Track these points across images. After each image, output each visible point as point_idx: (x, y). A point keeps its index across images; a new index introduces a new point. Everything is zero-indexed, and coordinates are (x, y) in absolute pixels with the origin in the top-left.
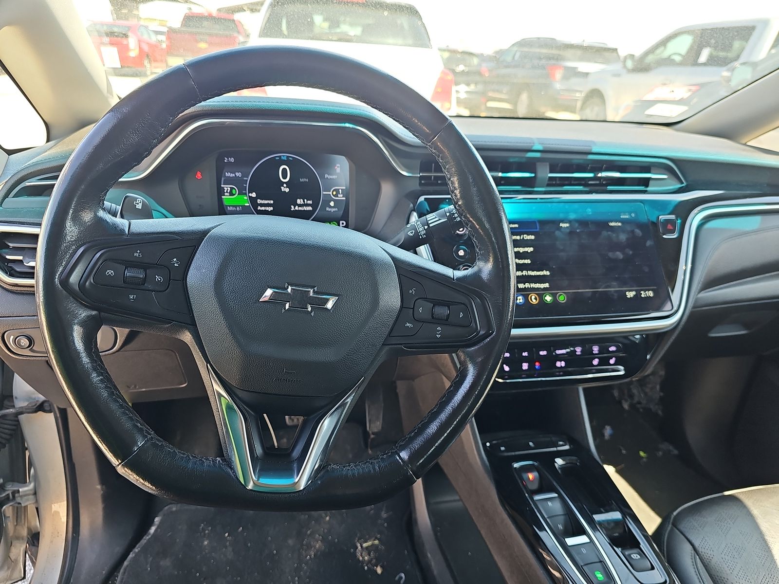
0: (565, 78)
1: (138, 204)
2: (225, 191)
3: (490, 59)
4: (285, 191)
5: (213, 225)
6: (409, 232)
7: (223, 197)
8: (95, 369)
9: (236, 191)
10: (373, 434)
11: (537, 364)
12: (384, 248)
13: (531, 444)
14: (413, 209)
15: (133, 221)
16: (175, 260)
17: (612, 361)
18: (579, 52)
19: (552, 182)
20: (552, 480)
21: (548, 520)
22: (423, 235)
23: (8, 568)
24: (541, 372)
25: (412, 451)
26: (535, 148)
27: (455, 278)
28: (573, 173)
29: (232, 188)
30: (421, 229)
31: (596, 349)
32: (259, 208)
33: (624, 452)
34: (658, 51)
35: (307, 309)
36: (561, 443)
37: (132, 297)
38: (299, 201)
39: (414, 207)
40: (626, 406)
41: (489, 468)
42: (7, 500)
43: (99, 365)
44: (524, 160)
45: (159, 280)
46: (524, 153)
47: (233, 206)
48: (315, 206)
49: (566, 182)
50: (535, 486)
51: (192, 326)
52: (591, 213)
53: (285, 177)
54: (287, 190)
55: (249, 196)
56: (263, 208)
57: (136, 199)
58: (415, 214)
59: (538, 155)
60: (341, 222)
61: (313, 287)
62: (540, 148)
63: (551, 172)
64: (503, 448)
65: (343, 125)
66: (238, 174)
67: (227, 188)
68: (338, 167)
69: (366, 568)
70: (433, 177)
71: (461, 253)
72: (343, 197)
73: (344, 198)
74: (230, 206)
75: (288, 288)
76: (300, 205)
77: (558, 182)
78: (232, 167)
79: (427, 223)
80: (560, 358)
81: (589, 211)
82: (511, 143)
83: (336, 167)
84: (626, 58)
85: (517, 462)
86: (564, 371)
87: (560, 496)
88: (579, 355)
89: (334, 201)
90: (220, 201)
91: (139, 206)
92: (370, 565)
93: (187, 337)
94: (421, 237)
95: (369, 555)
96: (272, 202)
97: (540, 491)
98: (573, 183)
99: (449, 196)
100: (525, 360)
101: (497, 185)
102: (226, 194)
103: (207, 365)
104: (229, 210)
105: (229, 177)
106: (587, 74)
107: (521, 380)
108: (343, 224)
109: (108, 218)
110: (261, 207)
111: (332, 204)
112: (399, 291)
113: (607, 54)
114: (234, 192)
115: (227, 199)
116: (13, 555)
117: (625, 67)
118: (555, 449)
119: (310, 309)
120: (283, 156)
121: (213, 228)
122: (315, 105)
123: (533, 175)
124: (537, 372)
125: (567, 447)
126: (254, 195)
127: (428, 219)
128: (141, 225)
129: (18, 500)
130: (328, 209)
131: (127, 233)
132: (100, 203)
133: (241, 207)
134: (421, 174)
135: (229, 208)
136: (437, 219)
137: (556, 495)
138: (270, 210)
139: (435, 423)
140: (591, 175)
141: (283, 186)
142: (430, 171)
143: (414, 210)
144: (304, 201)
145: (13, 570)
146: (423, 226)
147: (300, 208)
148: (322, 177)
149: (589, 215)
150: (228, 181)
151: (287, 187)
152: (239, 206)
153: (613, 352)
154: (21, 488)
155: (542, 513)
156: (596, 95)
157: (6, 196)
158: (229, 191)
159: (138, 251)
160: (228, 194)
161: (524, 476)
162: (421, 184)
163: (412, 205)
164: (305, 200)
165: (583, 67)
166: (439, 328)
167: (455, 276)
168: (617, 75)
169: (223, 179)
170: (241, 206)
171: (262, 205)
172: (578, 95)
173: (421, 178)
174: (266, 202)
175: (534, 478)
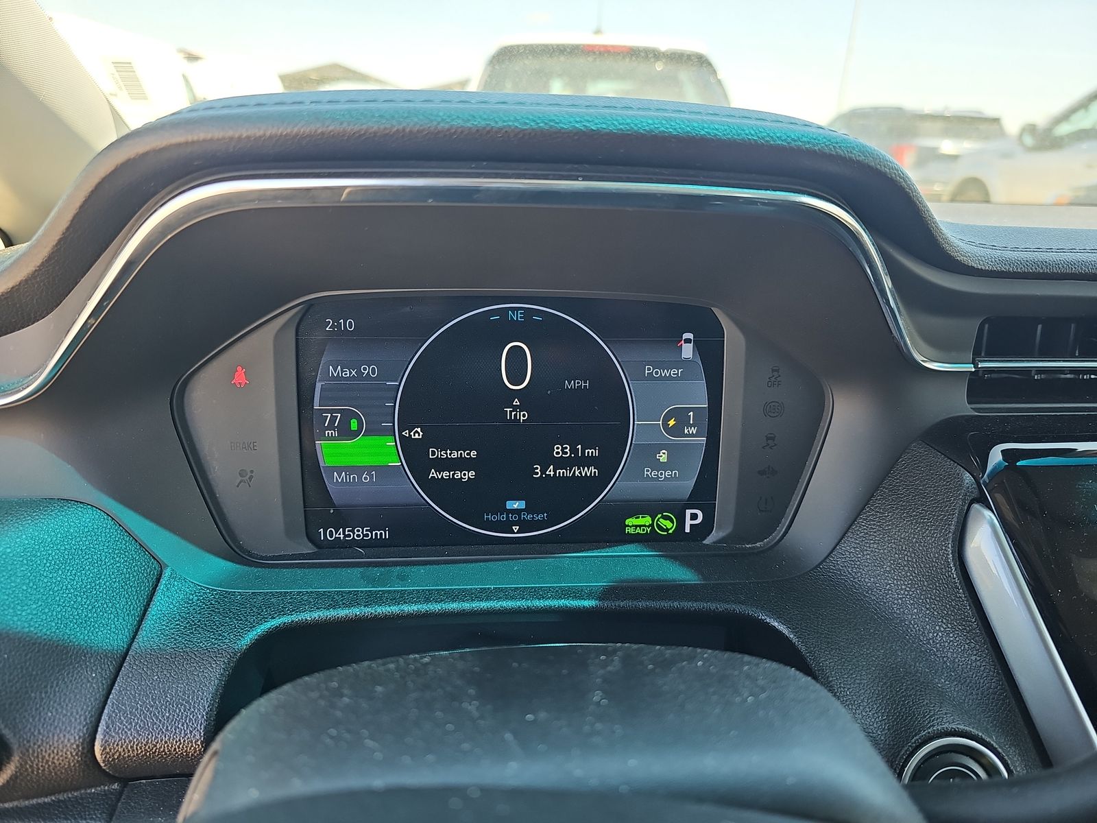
2: (327, 423)
4: (516, 421)
7: (318, 443)
9: (360, 422)
18: (939, 125)
29: (346, 414)
32: (433, 474)
34: (1074, 118)
38: (559, 450)
47: (350, 469)
48: (607, 463)
53: (516, 377)
54: (523, 416)
55: (402, 437)
56: (445, 475)
60: (687, 512)
66: (370, 370)
67: (332, 413)
68: (686, 342)
72: (698, 434)
73: (702, 439)
74: (339, 470)
76: (561, 463)
78: (350, 348)
83: (681, 343)
84: (1020, 132)
89: (671, 447)
90: (309, 456)
96: (473, 454)
102: (328, 432)
104: (338, 483)
105: (339, 378)
106: (954, 158)
108: (692, 517)
110: (439, 470)
111: (662, 456)
113: (983, 127)
114: (354, 425)
117: (1020, 143)
120: (515, 310)
126: (417, 434)
130: (648, 472)
133: (374, 474)
134: (979, 366)
135: (336, 474)
138: (467, 480)
141: (510, 404)
144: (574, 450)
147: (563, 472)
148: (636, 373)
150: (337, 391)
151: (522, 407)
152: (369, 469)
156: (974, 185)
158: (337, 424)
160: (335, 434)
163: (966, 481)
164: (579, 447)
165: (948, 146)
168: (1006, 155)
169: (319, 386)
170: (376, 468)
171: (442, 465)
174: (455, 454)
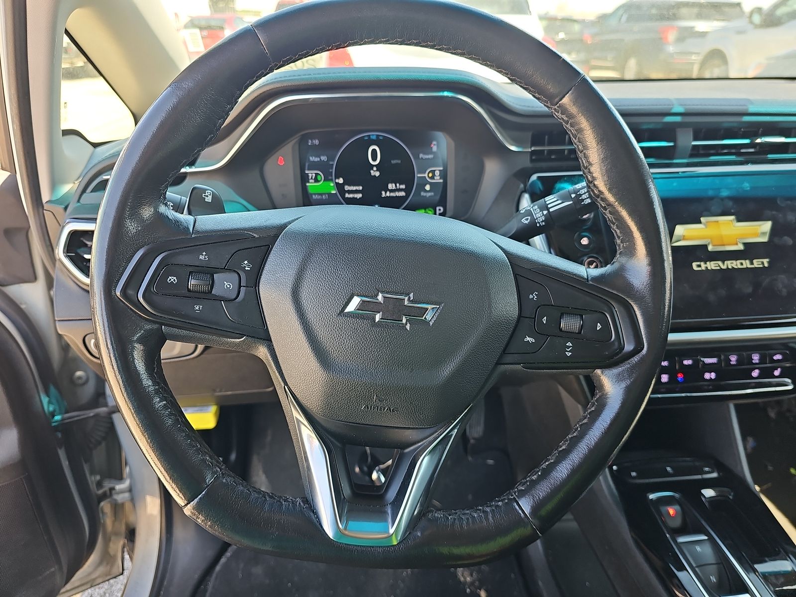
0: (680, 40)
1: (207, 196)
2: (310, 178)
3: (593, 23)
4: (375, 176)
5: (291, 219)
6: (524, 219)
7: (308, 184)
8: (157, 392)
9: (321, 176)
10: (474, 439)
11: (679, 375)
12: (495, 241)
13: (669, 469)
14: (523, 189)
15: (199, 217)
16: (246, 262)
17: (777, 373)
18: (695, 10)
19: (696, 152)
20: (699, 517)
21: (697, 569)
22: (542, 222)
23: (107, 564)
24: (685, 385)
25: (535, 500)
26: (675, 110)
27: (590, 278)
28: (723, 139)
29: (316, 174)
30: (538, 215)
31: (756, 358)
32: (347, 195)
33: (770, 468)
34: (790, 3)
35: (402, 321)
36: (707, 469)
37: (197, 308)
38: (391, 186)
39: (525, 186)
40: (772, 414)
41: (618, 499)
42: (104, 496)
43: (162, 388)
44: (659, 126)
45: (228, 286)
46: (660, 117)
47: (319, 194)
48: (408, 191)
49: (712, 152)
50: (677, 523)
51: (267, 339)
52: (748, 188)
53: (374, 159)
54: (377, 174)
55: (336, 183)
56: (351, 196)
57: (204, 191)
58: (526, 197)
59: (678, 119)
60: (438, 208)
61: (408, 294)
62: (680, 109)
63: (695, 139)
64: (634, 474)
65: (441, 94)
66: (324, 158)
67: (311, 174)
68: (434, 145)
69: (468, 590)
70: (546, 151)
71: (585, 241)
72: (440, 178)
73: (441, 181)
74: (315, 194)
75: (377, 295)
76: (391, 191)
77: (702, 152)
78: (317, 150)
79: (547, 207)
80: (710, 368)
81: (747, 186)
82: (645, 105)
83: (432, 146)
84: (752, 13)
85: (654, 493)
86: (714, 385)
87: (711, 539)
88: (733, 365)
89: (431, 184)
90: (305, 189)
91: (209, 199)
92: (472, 588)
93: (262, 352)
94: (538, 225)
95: (471, 575)
96: (361, 188)
97: (684, 530)
98: (719, 151)
99: (581, 173)
100: (664, 370)
101: (646, 157)
102: (311, 181)
103: (284, 387)
104: (315, 199)
105: (314, 161)
106: (703, 35)
107: (659, 396)
108: (440, 210)
109: (172, 214)
110: (349, 194)
111: (428, 187)
112: (516, 297)
113: (728, 10)
114: (319, 178)
115: (311, 186)
116: (111, 551)
117: (751, 22)
118: (699, 477)
119: (404, 321)
120: (373, 135)
121: (290, 223)
122: (408, 72)
123: (671, 144)
124: (679, 385)
125: (715, 475)
126: (341, 181)
127: (547, 203)
128: (209, 222)
129: (116, 497)
130: (423, 194)
131: (191, 231)
132: (161, 197)
133: (327, 196)
134: (532, 149)
135: (314, 196)
136: (559, 202)
137: (706, 538)
138: (358, 198)
139: (564, 465)
140: (747, 141)
141: (372, 169)
142: (543, 144)
143: (525, 191)
144: (396, 186)
145: (112, 566)
146: (542, 210)
147: (392, 194)
148: (417, 157)
149: (747, 191)
150: (313, 166)
151: (377, 170)
152: (325, 194)
153: (778, 361)
154: (118, 484)
155: (688, 560)
156: (717, 55)
157: (84, 191)
158: (314, 178)
159: (204, 253)
160: (313, 181)
161: (663, 509)
162: (532, 161)
163: (522, 186)
164: (398, 185)
165: (701, 26)
166: (569, 344)
167: (589, 276)
168: (740, 32)
169: (307, 165)
170: (327, 194)
171: (350, 192)
172: (693, 57)
173: (533, 153)
174: (354, 188)
175: (676, 512)
